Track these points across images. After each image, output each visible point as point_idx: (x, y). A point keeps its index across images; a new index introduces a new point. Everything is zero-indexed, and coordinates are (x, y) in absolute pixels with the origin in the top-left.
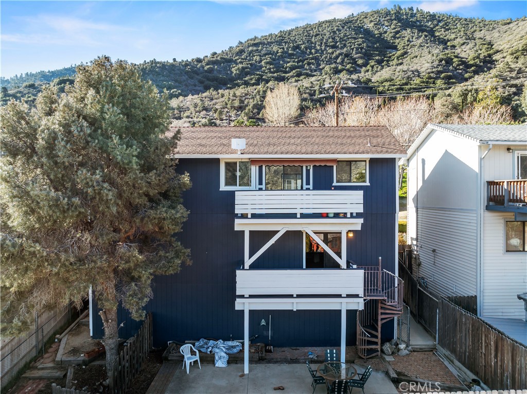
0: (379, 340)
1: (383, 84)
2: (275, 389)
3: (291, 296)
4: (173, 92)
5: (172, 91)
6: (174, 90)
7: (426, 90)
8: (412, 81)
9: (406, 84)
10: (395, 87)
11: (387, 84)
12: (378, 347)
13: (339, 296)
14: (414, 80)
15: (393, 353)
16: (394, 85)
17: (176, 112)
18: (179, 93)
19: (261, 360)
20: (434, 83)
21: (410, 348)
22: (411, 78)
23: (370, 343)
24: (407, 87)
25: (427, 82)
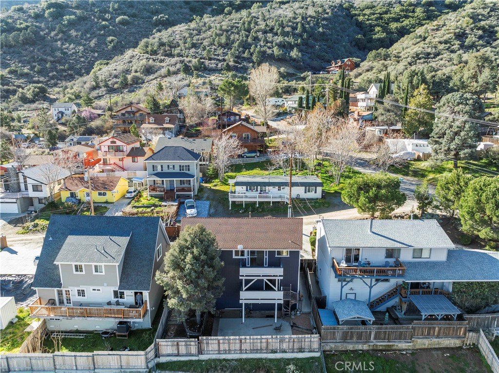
0: (290, 311)
1: (364, 12)
2: (253, 329)
3: (259, 299)
4: (161, 17)
5: (159, 17)
6: (161, 15)
7: (405, 20)
8: (392, 9)
9: (386, 13)
10: (375, 15)
11: (367, 12)
12: (289, 313)
13: (275, 299)
14: (394, 8)
15: (295, 315)
16: (374, 14)
17: (167, 48)
18: (166, 18)
19: (248, 317)
20: (414, 12)
21: (301, 313)
22: (392, 5)
23: (287, 311)
24: (386, 16)
25: (407, 11)
